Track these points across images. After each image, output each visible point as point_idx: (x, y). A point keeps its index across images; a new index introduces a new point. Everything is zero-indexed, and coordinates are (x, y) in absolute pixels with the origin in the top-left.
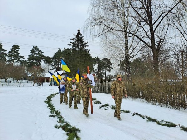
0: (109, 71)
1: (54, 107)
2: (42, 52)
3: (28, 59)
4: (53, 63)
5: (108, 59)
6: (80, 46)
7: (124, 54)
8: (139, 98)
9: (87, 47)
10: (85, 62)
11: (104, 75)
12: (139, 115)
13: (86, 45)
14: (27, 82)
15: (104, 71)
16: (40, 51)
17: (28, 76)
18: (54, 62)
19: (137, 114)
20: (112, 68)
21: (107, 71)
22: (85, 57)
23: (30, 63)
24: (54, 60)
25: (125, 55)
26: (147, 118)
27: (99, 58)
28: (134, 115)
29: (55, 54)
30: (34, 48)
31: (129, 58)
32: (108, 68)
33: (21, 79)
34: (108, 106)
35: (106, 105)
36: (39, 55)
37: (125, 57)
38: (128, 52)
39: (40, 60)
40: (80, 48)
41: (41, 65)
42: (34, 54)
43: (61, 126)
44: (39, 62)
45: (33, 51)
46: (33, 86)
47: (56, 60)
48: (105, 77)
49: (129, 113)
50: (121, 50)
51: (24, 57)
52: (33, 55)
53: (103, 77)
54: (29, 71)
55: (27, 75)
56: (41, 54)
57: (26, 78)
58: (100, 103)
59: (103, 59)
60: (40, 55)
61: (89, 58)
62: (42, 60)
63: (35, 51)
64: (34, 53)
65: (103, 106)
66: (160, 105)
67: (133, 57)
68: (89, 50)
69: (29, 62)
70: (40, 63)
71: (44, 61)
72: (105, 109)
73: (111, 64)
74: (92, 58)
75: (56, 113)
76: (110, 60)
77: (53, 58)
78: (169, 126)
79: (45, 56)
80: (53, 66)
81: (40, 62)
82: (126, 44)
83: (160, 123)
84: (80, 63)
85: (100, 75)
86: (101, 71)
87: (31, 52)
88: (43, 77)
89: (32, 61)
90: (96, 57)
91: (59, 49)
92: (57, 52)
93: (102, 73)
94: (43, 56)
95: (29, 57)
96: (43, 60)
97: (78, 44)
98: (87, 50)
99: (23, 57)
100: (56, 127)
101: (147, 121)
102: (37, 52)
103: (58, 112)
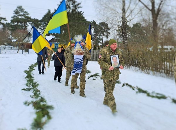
0: (107, 37)
1: (33, 78)
2: (28, 13)
3: (12, 21)
4: (42, 27)
5: (106, 23)
6: (73, 7)
7: (120, 18)
8: (133, 66)
9: (80, 8)
10: (78, 26)
11: (102, 42)
12: (130, 86)
13: (79, 6)
14: (11, 48)
15: (101, 37)
16: (25, 12)
17: (13, 41)
18: (44, 25)
19: (127, 84)
20: (110, 34)
21: (104, 36)
22: (79, 20)
23: (14, 25)
24: (43, 23)
25: (122, 18)
26: (138, 89)
27: (96, 22)
28: (124, 85)
29: (44, 16)
30: (18, 9)
31: (125, 21)
32: (105, 34)
33: (4, 45)
34: (98, 76)
35: (96, 75)
36: (24, 17)
37: (122, 21)
38: (125, 15)
39: (26, 23)
40: (73, 10)
41: (27, 28)
42: (19, 16)
43: (32, 102)
44: (24, 25)
45: (16, 12)
46: (18, 53)
47: (45, 24)
48: (103, 44)
49: (119, 83)
50: (118, 13)
51: (6, 19)
52: (17, 17)
53: (99, 43)
54: (13, 35)
55: (10, 40)
56: (27, 15)
57: (10, 44)
58: (90, 73)
59: (100, 23)
60: (26, 17)
61: (84, 22)
62: (28, 23)
63: (18, 12)
64: (18, 14)
65: (92, 76)
66: (154, 74)
67: (130, 20)
68: (82, 12)
69: (12, 24)
70: (26, 27)
71: (31, 24)
72: (94, 79)
73: (109, 29)
74: (87, 22)
75: (33, 86)
76: (108, 24)
77: (41, 21)
78: (159, 98)
79: (31, 18)
80: (42, 29)
81: (26, 25)
82: (123, 6)
83: (151, 94)
84: (73, 27)
85: (96, 41)
86: (98, 37)
87: (14, 13)
88: (28, 42)
89: (16, 23)
90: (93, 21)
91: (49, 10)
92: (46, 14)
93: (99, 39)
94: (29, 18)
95: (12, 19)
96: (30, 22)
97: (70, 4)
98: (80, 12)
99: (4, 19)
100: (25, 103)
101: (137, 92)
102: (22, 14)
103: (36, 84)
